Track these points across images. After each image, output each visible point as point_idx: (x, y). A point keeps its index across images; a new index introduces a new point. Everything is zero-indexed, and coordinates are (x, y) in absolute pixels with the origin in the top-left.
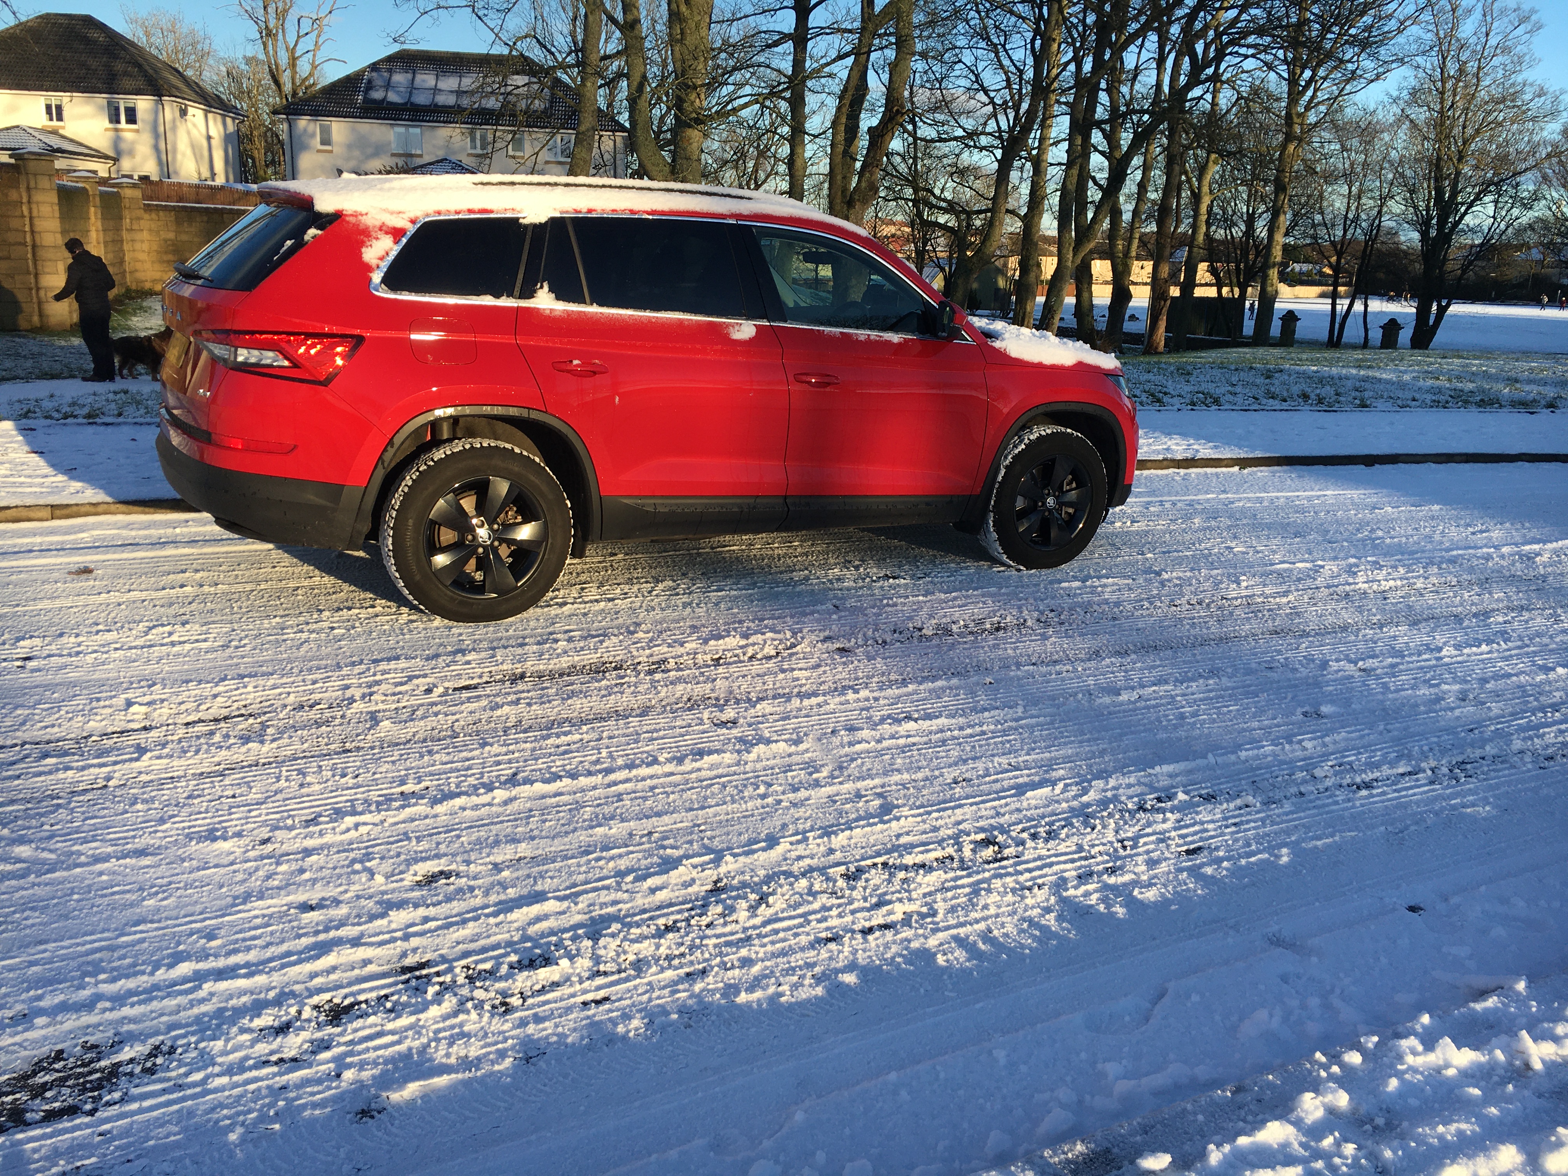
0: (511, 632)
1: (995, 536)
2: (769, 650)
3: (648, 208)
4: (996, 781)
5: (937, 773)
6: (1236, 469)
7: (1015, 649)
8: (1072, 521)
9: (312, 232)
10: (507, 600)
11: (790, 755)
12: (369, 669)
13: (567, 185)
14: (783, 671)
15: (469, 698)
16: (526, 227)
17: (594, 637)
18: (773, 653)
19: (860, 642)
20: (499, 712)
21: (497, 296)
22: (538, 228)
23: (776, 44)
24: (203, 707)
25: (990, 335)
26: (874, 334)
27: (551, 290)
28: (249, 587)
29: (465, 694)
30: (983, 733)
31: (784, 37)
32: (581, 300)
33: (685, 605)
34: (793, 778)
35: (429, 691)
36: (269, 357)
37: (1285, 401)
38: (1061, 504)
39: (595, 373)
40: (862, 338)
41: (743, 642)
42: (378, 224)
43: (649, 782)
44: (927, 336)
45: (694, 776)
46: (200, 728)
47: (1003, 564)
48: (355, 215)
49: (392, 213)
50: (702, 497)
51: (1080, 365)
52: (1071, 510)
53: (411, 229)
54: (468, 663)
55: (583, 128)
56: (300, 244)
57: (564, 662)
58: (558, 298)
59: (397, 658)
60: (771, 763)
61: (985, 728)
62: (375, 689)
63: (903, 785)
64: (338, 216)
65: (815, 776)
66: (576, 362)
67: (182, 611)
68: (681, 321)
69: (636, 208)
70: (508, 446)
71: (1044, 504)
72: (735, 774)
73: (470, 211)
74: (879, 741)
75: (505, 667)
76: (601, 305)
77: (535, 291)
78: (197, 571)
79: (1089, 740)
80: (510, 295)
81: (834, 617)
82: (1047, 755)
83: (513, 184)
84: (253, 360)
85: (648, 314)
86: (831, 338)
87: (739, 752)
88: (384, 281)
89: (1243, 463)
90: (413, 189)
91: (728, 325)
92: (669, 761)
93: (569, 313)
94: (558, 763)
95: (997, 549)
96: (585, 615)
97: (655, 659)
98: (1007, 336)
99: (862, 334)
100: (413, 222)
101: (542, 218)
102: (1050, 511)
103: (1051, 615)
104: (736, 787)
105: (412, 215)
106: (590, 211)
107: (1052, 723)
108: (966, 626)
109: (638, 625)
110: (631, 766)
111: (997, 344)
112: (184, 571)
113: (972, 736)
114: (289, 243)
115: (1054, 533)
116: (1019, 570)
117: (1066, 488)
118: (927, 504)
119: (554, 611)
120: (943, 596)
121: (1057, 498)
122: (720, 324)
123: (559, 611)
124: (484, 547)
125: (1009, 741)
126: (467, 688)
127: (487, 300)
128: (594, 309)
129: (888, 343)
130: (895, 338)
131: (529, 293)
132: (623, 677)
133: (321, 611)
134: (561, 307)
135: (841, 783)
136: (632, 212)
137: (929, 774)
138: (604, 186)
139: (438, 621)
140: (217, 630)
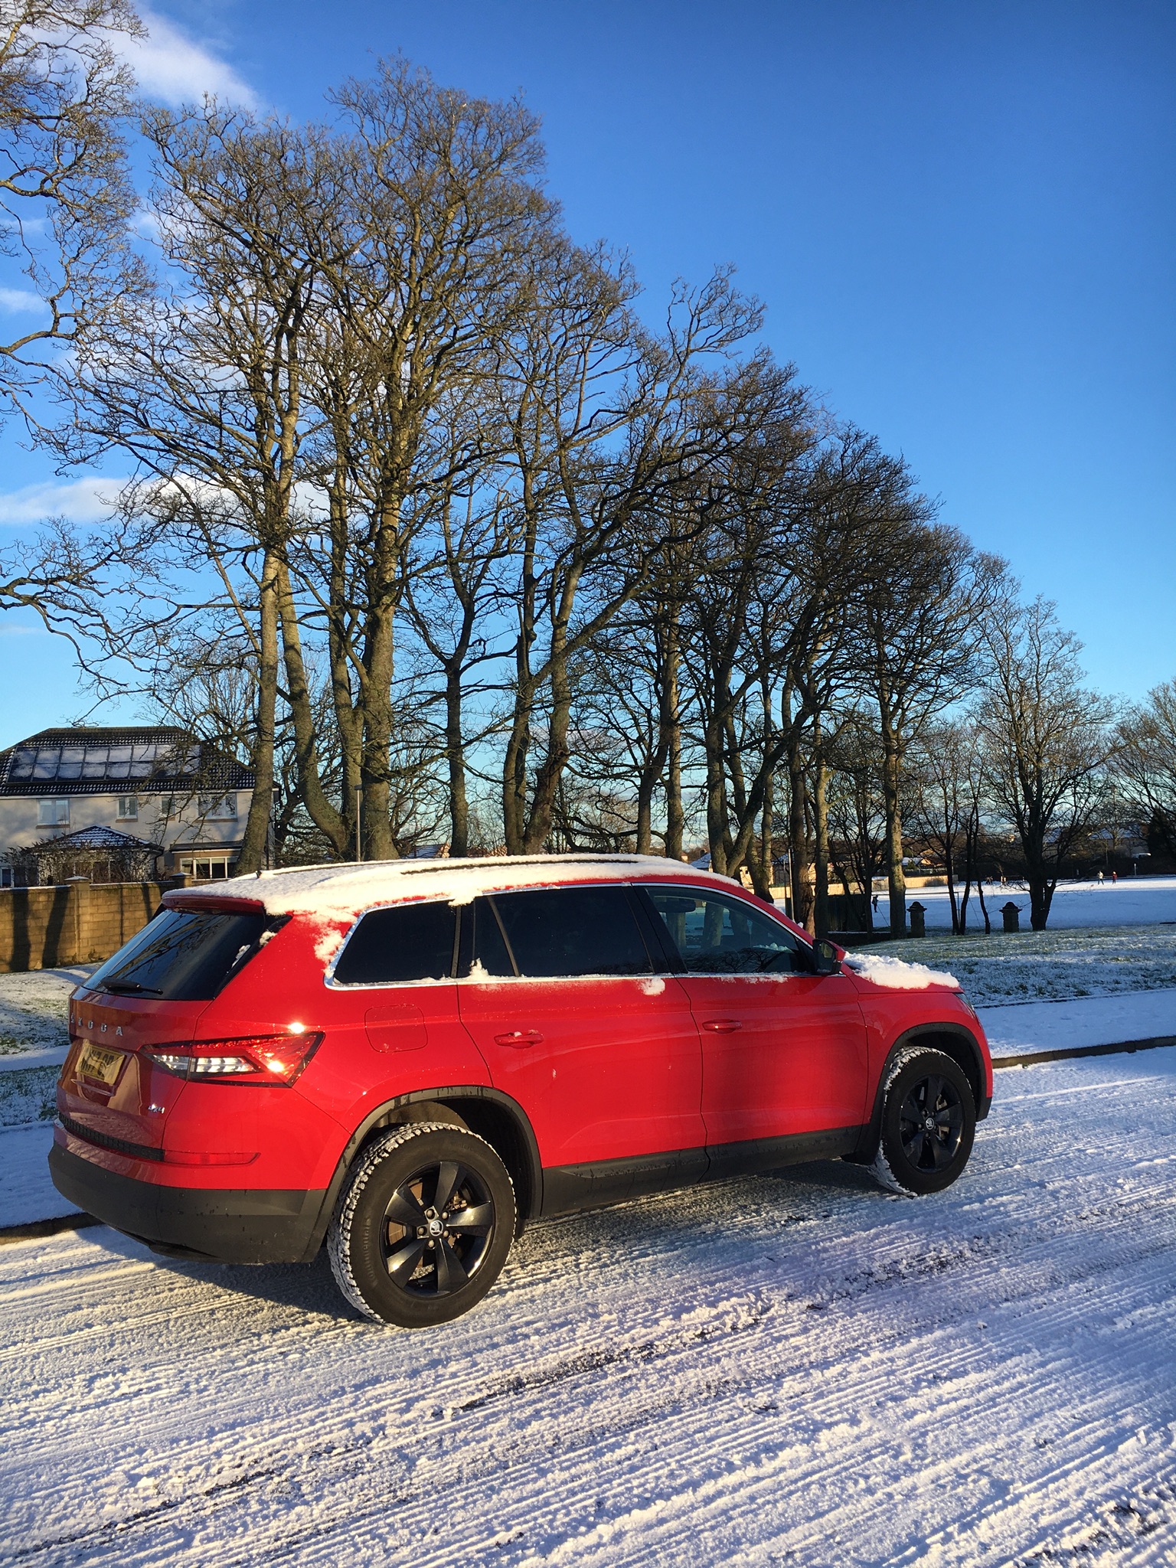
0: (472, 1333)
1: (887, 1163)
2: (745, 1319)
3: (556, 879)
4: (1077, 1439)
5: (1014, 1437)
7: (977, 1284)
8: (949, 1139)
9: (267, 935)
10: (458, 1296)
11: (858, 1438)
12: (357, 1398)
13: (481, 866)
14: (778, 1340)
15: (486, 1417)
16: (455, 908)
17: (562, 1325)
18: (751, 1321)
19: (827, 1297)
20: (529, 1431)
21: (438, 978)
22: (465, 908)
23: (429, 702)
24: (214, 1470)
25: (853, 967)
26: (762, 977)
27: (484, 967)
28: (161, 1316)
29: (479, 1414)
30: (1021, 1385)
31: (437, 696)
32: (510, 973)
33: (625, 1276)
34: (882, 1463)
35: (438, 1415)
36: (230, 1064)
38: (937, 1124)
39: (532, 1043)
40: (753, 981)
41: (714, 1312)
42: (326, 920)
43: (744, 1492)
44: (805, 974)
45: (781, 1477)
46: (227, 1497)
47: (893, 1192)
48: (305, 914)
49: (338, 909)
50: (632, 1157)
51: (932, 986)
52: (946, 1129)
53: (355, 922)
54: (454, 1375)
55: (260, 790)
56: (256, 948)
57: (550, 1361)
58: (490, 973)
59: (376, 1380)
60: (846, 1449)
61: (1019, 1379)
62: (381, 1421)
63: (992, 1456)
64: (289, 917)
65: (902, 1459)
66: (518, 1034)
67: (109, 1356)
68: (599, 983)
69: (547, 880)
70: (454, 1127)
71: (924, 1125)
72: (821, 1470)
73: (405, 900)
74: (932, 1408)
75: (496, 1374)
76: (529, 976)
77: (470, 969)
78: (93, 1305)
79: (1126, 1378)
80: (449, 975)
81: (779, 1271)
82: (1100, 1401)
83: (435, 870)
84: (214, 1070)
86: (727, 983)
87: (806, 1442)
88: (336, 975)
90: (351, 884)
91: (640, 982)
92: (746, 1461)
93: (503, 987)
94: (635, 1483)
95: (889, 1177)
96: (532, 1300)
97: (640, 1343)
98: (867, 965)
99: (753, 977)
100: (357, 915)
101: (469, 900)
102: (929, 1132)
103: (981, 1242)
104: (833, 1483)
105: (355, 909)
106: (508, 888)
107: (1076, 1364)
108: (910, 1265)
109: (594, 1305)
110: (711, 1476)
111: (863, 975)
112: (78, 1308)
113: (1014, 1390)
114: (244, 948)
115: (936, 1152)
116: (912, 1197)
117: (939, 1107)
118: (828, 1138)
119: (499, 1301)
120: (864, 1234)
121: (933, 1117)
122: (633, 982)
123: (503, 1301)
124: (436, 1240)
125: (1054, 1391)
126: (471, 1406)
127: (429, 982)
128: (523, 980)
129: (776, 984)
130: (780, 978)
131: (465, 972)
132: (624, 1369)
133: (259, 1335)
134: (495, 981)
135: (933, 1463)
136: (543, 885)
137: (1007, 1440)
138: (512, 864)
139: (391, 1330)
140: (163, 1373)
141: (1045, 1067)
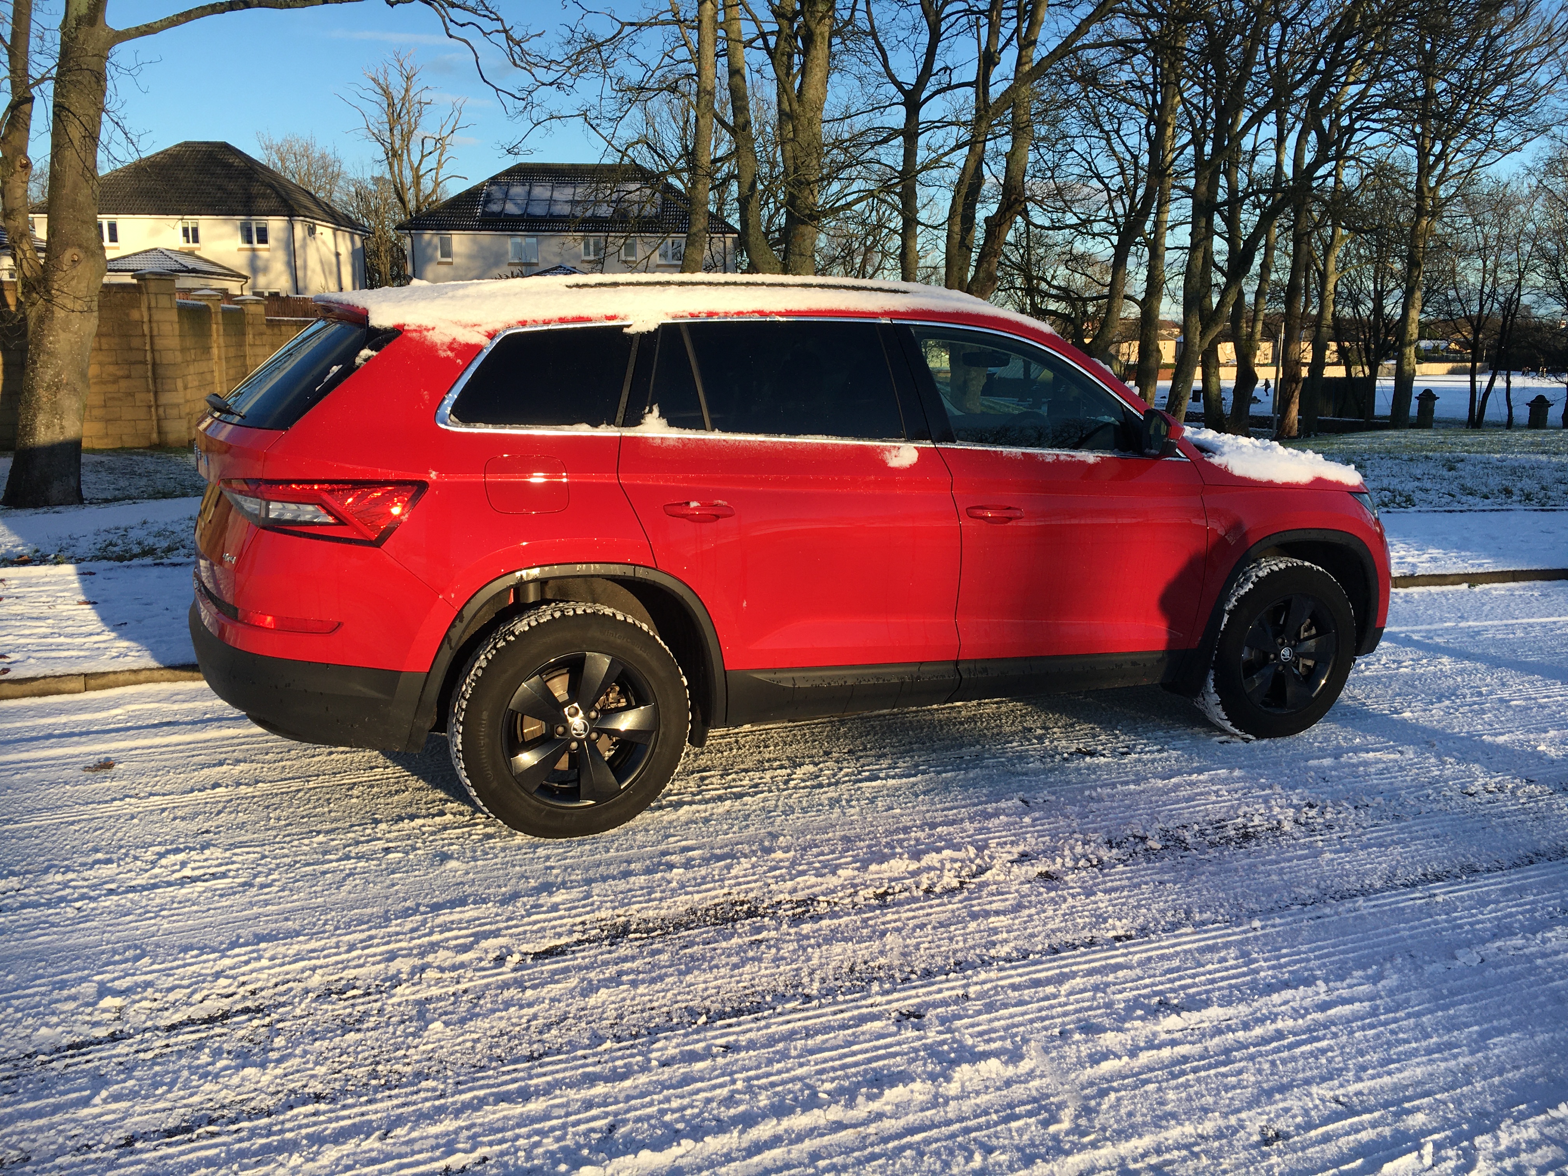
0: (612, 853)
1: (1216, 698)
2: (950, 880)
3: (781, 307)
4: (1326, 1139)
5: (1233, 1120)
6: (1464, 586)
7: (1281, 873)
8: (1312, 676)
9: (366, 353)
10: (607, 808)
11: (1008, 1083)
12: (424, 923)
13: (682, 284)
14: (974, 916)
15: (554, 972)
16: (631, 337)
17: (719, 858)
18: (955, 883)
19: (1070, 864)
20: (592, 1001)
21: (595, 424)
22: (646, 338)
23: (885, 141)
24: (198, 997)
25: (1203, 448)
26: (1063, 454)
27: (662, 415)
28: (295, 785)
29: (549, 966)
30: (1280, 1035)
31: (894, 133)
32: (699, 425)
33: (834, 802)
34: (1021, 1131)
35: (500, 960)
36: (308, 512)
37: (1486, 497)
38: (1297, 656)
39: (717, 517)
40: (1049, 459)
41: (914, 866)
42: (447, 340)
43: (808, 1145)
44: (1129, 454)
45: (872, 1129)
46: (187, 1037)
47: (1224, 731)
48: (420, 330)
49: (465, 326)
50: (853, 667)
51: (1319, 483)
52: (1310, 663)
53: (489, 346)
54: (555, 908)
55: (694, 230)
56: (349, 369)
57: (680, 905)
58: (671, 423)
59: (462, 902)
60: (983, 1099)
61: (1280, 1024)
62: (430, 958)
63: (1187, 1147)
64: (398, 331)
65: (1053, 1129)
66: (694, 504)
67: (206, 826)
68: (823, 445)
69: (767, 308)
70: (608, 611)
71: (1277, 656)
72: (933, 1126)
73: (562, 320)
74: (1133, 1053)
75: (603, 914)
76: (725, 430)
77: (642, 417)
78: (238, 761)
80: (611, 422)
81: (1027, 820)
82: (1386, 1079)
83: (615, 284)
84: (288, 516)
85: (784, 439)
86: (1011, 461)
87: (933, 1077)
88: (452, 412)
89: (1473, 579)
90: (493, 295)
91: (883, 450)
92: (834, 1096)
93: (684, 442)
94: (675, 1104)
95: (1218, 715)
96: (706, 821)
97: (800, 896)
98: (1226, 449)
99: (1049, 454)
100: (491, 336)
101: (651, 325)
102: (1285, 665)
103: (1313, 813)
104: (937, 1153)
105: (490, 328)
106: (710, 314)
107: (1374, 1012)
108: (1202, 833)
109: (774, 836)
110: (779, 1110)
111: (1216, 460)
112: (221, 763)
113: (1265, 1041)
114: (335, 369)
115: (1290, 691)
116: (1247, 741)
117: (1304, 635)
118: (1134, 663)
119: (668, 816)
120: (1160, 783)
121: (1294, 647)
122: (874, 449)
123: (673, 816)
124: (580, 742)
125: (1323, 1051)
126: (550, 953)
127: (583, 430)
128: (716, 436)
129: (1083, 463)
130: (1090, 457)
131: (634, 419)
132: (759, 930)
133: (377, 822)
134: (675, 434)
135: (1094, 1145)
136: (761, 313)
137: (1221, 1122)
138: (727, 284)
139: (520, 838)
140: (245, 856)
141: (1499, 589)
